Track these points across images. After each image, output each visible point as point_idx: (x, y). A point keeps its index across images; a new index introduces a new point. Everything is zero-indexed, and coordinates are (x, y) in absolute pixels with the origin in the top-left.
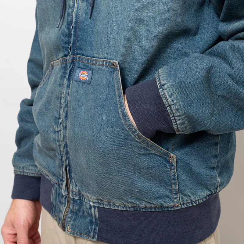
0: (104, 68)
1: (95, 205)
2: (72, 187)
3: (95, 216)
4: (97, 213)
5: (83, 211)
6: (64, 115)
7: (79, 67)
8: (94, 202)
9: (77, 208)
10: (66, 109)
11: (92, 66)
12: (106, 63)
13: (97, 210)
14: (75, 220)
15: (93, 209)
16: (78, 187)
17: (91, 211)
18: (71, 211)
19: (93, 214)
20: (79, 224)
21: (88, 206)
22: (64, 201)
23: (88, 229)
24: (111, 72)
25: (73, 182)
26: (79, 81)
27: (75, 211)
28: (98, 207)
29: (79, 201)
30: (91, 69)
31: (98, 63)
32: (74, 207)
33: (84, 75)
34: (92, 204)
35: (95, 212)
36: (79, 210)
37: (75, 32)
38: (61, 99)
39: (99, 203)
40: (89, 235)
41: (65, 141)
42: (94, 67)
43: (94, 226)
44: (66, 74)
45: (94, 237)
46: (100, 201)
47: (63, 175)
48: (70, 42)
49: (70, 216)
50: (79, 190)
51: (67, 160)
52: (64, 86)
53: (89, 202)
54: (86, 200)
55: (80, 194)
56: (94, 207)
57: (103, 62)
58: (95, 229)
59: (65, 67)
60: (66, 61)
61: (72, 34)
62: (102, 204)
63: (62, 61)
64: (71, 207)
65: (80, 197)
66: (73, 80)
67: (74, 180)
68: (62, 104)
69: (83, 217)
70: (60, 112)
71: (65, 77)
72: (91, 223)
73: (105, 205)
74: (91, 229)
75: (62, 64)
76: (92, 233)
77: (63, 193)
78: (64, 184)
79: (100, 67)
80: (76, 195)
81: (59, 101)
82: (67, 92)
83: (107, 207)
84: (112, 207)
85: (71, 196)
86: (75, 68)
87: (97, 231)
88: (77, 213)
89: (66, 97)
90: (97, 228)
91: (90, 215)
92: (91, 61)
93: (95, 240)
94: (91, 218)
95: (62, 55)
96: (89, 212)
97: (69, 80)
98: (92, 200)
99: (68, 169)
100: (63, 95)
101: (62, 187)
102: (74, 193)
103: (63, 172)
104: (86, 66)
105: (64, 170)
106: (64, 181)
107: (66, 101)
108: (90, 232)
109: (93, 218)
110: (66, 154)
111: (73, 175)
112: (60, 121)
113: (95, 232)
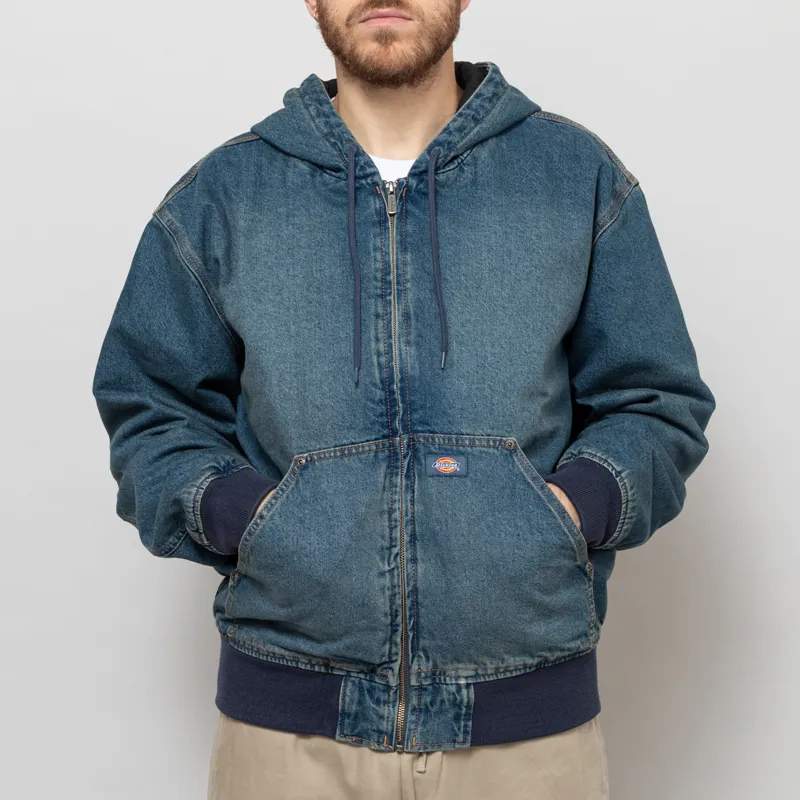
0: (491, 450)
1: (470, 682)
2: (419, 665)
3: (468, 702)
4: (472, 696)
5: (442, 701)
6: (406, 538)
7: (431, 453)
8: (466, 678)
10: (410, 528)
11: (461, 448)
12: (494, 441)
13: (472, 690)
14: (424, 723)
15: (464, 691)
16: (431, 662)
17: (461, 696)
18: (414, 710)
19: (465, 700)
20: (436, 727)
21: (453, 689)
22: (391, 698)
23: (453, 730)
24: (506, 455)
25: (420, 656)
26: (439, 475)
27: (423, 707)
28: (474, 684)
29: (431, 687)
30: (462, 454)
31: (477, 442)
32: (423, 701)
33: (448, 465)
34: (463, 682)
35: (468, 695)
36: (432, 703)
37: (402, 395)
38: (391, 511)
39: (477, 675)
40: (454, 741)
41: (412, 583)
42: (469, 449)
43: (462, 723)
44: (397, 468)
45: (464, 742)
46: (480, 672)
47: (394, 650)
48: (395, 414)
49: (414, 718)
50: (435, 666)
51: (410, 619)
52: (398, 489)
53: (456, 680)
54: (448, 679)
55: (434, 674)
56: (468, 686)
57: (488, 441)
58: (466, 726)
59: (389, 457)
60: (392, 445)
61: (395, 400)
62: (483, 676)
63: (377, 446)
64: (414, 701)
65: (434, 679)
66: (419, 476)
67: (425, 651)
68: (396, 521)
69: (441, 712)
70: (393, 535)
71: (397, 474)
72: (457, 718)
73: (489, 676)
74: (459, 729)
75: (376, 452)
76: (461, 735)
77: (393, 682)
78: (396, 666)
79: (483, 449)
80: (426, 677)
81: (386, 516)
82: (409, 498)
83: (492, 679)
84: (501, 676)
85: (413, 682)
86: (421, 455)
87: (470, 729)
88: (427, 710)
89: (407, 507)
90: (470, 723)
91: (456, 704)
92: (457, 440)
93: (468, 745)
94: (457, 709)
95: (373, 437)
96: (456, 699)
97: (407, 477)
98: (465, 673)
99: (411, 635)
100: (396, 506)
101: (390, 672)
102: (423, 675)
103: (396, 644)
104: (446, 450)
105: (399, 640)
106: (396, 660)
107: (407, 515)
108: (457, 735)
109: (461, 709)
110: (410, 609)
111: (422, 643)
112: (395, 550)
113: (466, 732)
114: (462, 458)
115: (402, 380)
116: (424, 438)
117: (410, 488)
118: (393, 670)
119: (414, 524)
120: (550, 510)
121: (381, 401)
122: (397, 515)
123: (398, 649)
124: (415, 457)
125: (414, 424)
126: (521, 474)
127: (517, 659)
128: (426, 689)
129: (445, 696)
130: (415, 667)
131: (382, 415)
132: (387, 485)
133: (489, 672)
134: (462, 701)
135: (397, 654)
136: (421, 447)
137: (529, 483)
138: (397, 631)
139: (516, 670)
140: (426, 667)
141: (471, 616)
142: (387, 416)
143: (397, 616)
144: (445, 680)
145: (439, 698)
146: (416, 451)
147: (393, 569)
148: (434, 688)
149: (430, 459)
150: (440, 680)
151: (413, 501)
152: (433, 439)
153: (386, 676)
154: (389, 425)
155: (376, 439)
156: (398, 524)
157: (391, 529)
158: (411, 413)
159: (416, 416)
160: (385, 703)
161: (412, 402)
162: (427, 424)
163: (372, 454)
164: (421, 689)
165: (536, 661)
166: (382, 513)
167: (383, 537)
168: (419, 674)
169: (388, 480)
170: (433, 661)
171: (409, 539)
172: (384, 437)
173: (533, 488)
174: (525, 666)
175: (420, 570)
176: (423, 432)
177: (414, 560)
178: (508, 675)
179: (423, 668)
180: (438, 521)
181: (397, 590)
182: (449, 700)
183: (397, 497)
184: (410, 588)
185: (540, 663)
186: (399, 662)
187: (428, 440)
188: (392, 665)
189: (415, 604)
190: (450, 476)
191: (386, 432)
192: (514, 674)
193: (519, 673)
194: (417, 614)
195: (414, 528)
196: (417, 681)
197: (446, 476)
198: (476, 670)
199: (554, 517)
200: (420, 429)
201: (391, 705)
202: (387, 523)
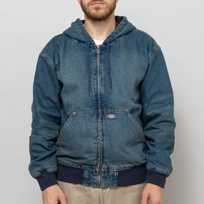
0: (122, 113)
1: (117, 170)
2: (104, 166)
5: (110, 175)
6: (101, 135)
7: (107, 113)
8: (116, 169)
9: (106, 175)
10: (102, 132)
11: (115, 112)
12: (123, 110)
13: (117, 172)
14: (105, 181)
15: (115, 173)
18: (103, 177)
19: (116, 175)
20: (108, 182)
21: (112, 172)
22: (97, 174)
23: (112, 182)
24: (126, 114)
25: (104, 164)
26: (110, 119)
27: (105, 177)
28: (118, 171)
29: (107, 172)
30: (115, 113)
31: (119, 111)
32: (105, 175)
33: (111, 116)
34: (115, 170)
35: (116, 174)
36: (107, 176)
37: (100, 99)
38: (97, 128)
39: (118, 169)
40: (113, 185)
41: (102, 146)
42: (117, 112)
43: (115, 181)
44: (99, 117)
45: (115, 186)
46: (119, 168)
47: (98, 162)
48: (99, 103)
49: (102, 179)
50: (108, 166)
51: (102, 155)
52: (99, 122)
53: (113, 170)
54: (111, 170)
55: (108, 168)
56: (116, 171)
57: (121, 110)
58: (116, 182)
59: (97, 114)
60: (97, 111)
61: (98, 100)
62: (120, 169)
63: (94, 111)
64: (103, 175)
65: (108, 170)
66: (104, 119)
67: (105, 162)
68: (99, 130)
69: (110, 178)
70: (98, 134)
71: (99, 119)
72: (113, 179)
73: (121, 169)
74: (114, 182)
75: (93, 113)
76: (114, 184)
77: (97, 170)
78: (98, 166)
79: (120, 112)
80: (106, 169)
81: (96, 129)
82: (102, 125)
83: (122, 170)
84: (125, 169)
85: (103, 170)
86: (105, 114)
87: (117, 182)
88: (106, 177)
89: (101, 127)
90: (117, 181)
91: (113, 176)
92: (114, 110)
93: (116, 186)
94: (113, 177)
95: (93, 109)
96: (113, 175)
97: (101, 119)
98: (115, 168)
99: (102, 159)
100: (99, 127)
101: (97, 168)
102: (105, 168)
103: (98, 161)
104: (111, 113)
105: (99, 160)
106: (98, 165)
107: (101, 129)
108: (113, 184)
109: (114, 177)
110: (102, 152)
111: (105, 160)
112: (98, 138)
113: (116, 183)
114: (115, 115)
115: (100, 95)
116: (105, 110)
117: (102, 122)
118: (97, 167)
119: (103, 131)
120: (137, 128)
121: (95, 100)
122: (99, 129)
123: (99, 162)
124: (103, 114)
125: (103, 106)
126: (130, 118)
127: (129, 165)
128: (106, 172)
129: (110, 174)
130: (103, 166)
131: (95, 104)
132: (96, 121)
133: (122, 168)
134: (114, 176)
135: (98, 163)
136: (105, 112)
137: (132, 121)
138: (98, 157)
139: (128, 168)
140: (106, 166)
141: (117, 154)
142: (96, 104)
143: (99, 154)
144: (110, 170)
145: (109, 175)
146: (103, 113)
147: (98, 142)
148: (108, 172)
149: (107, 115)
150: (109, 170)
151: (103, 125)
152: (108, 110)
153: (96, 169)
154: (97, 106)
155: (93, 110)
156: (99, 131)
157: (97, 132)
158: (102, 104)
159: (103, 104)
160: (95, 176)
161: (103, 101)
162: (106, 106)
163: (92, 113)
164: (104, 172)
165: (133, 165)
166: (95, 128)
167: (95, 134)
168: (104, 168)
169: (96, 120)
170: (108, 165)
171: (102, 135)
172: (95, 109)
173: (133, 122)
174: (131, 167)
175: (104, 143)
176: (105, 108)
177: (103, 140)
178: (126, 169)
179: (105, 167)
180: (110, 130)
181: (99, 148)
182: (111, 175)
183: (99, 124)
184: (102, 147)
185: (134, 166)
186: (99, 165)
187: (106, 110)
188: (97, 166)
189: (103, 151)
190: (112, 119)
191: (96, 108)
192: (128, 169)
193: (129, 168)
194: (104, 153)
195: (103, 132)
196: (104, 170)
197: (111, 119)
198: (118, 167)
199: (138, 129)
200: (104, 107)
201: (97, 176)
202: (96, 131)
